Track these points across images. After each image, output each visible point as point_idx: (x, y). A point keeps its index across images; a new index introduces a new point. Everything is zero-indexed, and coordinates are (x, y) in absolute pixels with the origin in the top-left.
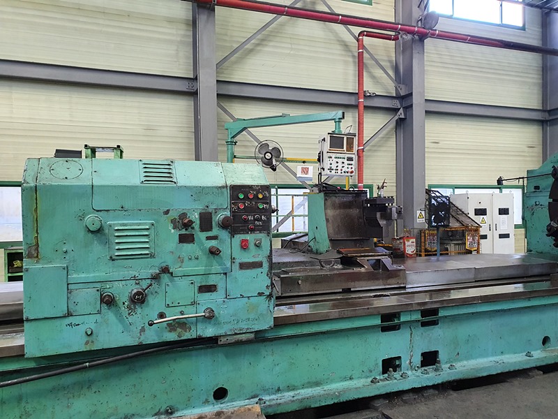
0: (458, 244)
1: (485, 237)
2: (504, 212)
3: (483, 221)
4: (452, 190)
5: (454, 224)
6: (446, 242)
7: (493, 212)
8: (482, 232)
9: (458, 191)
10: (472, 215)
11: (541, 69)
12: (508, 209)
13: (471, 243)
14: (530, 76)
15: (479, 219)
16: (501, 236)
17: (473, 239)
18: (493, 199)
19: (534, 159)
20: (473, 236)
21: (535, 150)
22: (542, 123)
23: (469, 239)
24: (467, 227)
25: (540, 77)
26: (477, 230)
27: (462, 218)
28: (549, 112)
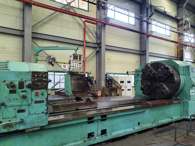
0: (115, 92)
1: (123, 90)
2: (129, 82)
3: (123, 85)
4: (113, 75)
5: (114, 86)
6: (112, 92)
7: (126, 82)
8: (122, 88)
9: (115, 75)
10: (119, 83)
11: (140, 38)
12: (130, 81)
13: (119, 92)
14: (137, 40)
15: (121, 84)
16: (128, 90)
17: (120, 91)
18: (126, 78)
19: (138, 66)
20: (120, 90)
21: (138, 63)
22: (140, 55)
23: (118, 91)
24: (118, 87)
25: (140, 40)
26: (121, 88)
27: (116, 84)
28: (142, 51)
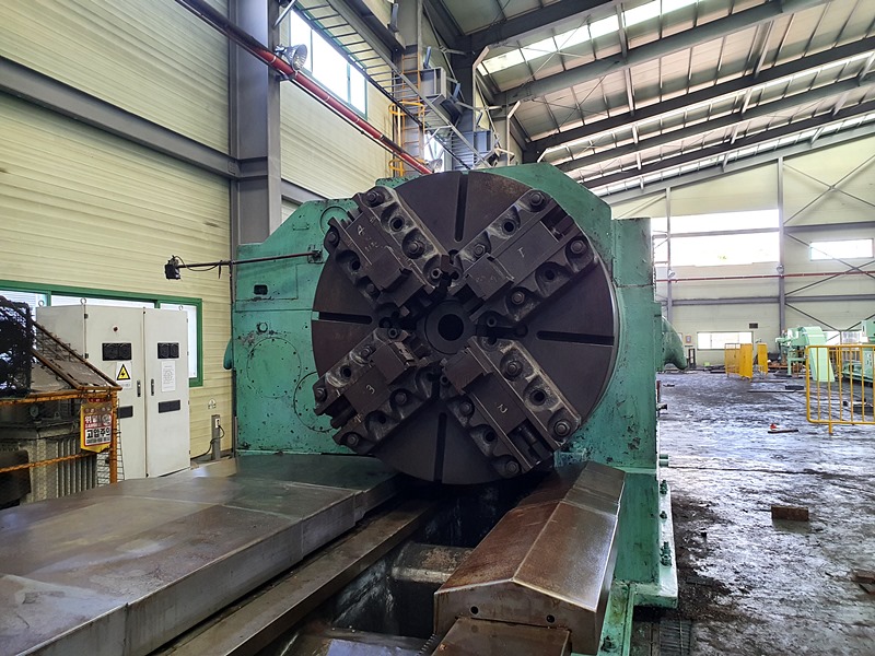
0: (59, 439)
1: (127, 412)
2: (168, 351)
3: (123, 372)
4: (42, 297)
5: (44, 385)
7: (145, 351)
8: (123, 399)
9: (57, 301)
10: (96, 358)
11: (225, 80)
12: (176, 346)
13: (95, 434)
14: (210, 86)
15: (111, 369)
16: (166, 407)
17: (100, 422)
18: (145, 326)
19: (217, 249)
20: (100, 414)
21: (219, 231)
22: (228, 181)
23: (88, 423)
24: (83, 390)
25: (226, 94)
26: (108, 398)
27: (69, 368)
28: (241, 163)
